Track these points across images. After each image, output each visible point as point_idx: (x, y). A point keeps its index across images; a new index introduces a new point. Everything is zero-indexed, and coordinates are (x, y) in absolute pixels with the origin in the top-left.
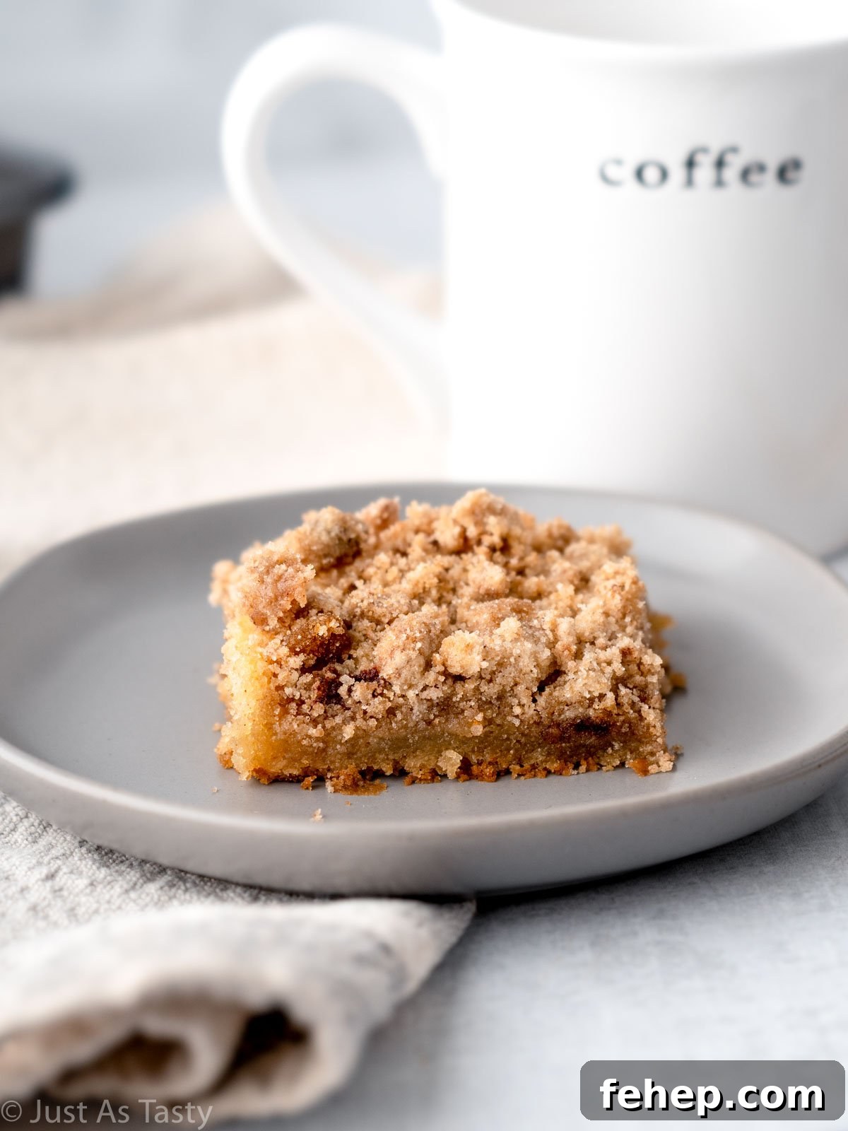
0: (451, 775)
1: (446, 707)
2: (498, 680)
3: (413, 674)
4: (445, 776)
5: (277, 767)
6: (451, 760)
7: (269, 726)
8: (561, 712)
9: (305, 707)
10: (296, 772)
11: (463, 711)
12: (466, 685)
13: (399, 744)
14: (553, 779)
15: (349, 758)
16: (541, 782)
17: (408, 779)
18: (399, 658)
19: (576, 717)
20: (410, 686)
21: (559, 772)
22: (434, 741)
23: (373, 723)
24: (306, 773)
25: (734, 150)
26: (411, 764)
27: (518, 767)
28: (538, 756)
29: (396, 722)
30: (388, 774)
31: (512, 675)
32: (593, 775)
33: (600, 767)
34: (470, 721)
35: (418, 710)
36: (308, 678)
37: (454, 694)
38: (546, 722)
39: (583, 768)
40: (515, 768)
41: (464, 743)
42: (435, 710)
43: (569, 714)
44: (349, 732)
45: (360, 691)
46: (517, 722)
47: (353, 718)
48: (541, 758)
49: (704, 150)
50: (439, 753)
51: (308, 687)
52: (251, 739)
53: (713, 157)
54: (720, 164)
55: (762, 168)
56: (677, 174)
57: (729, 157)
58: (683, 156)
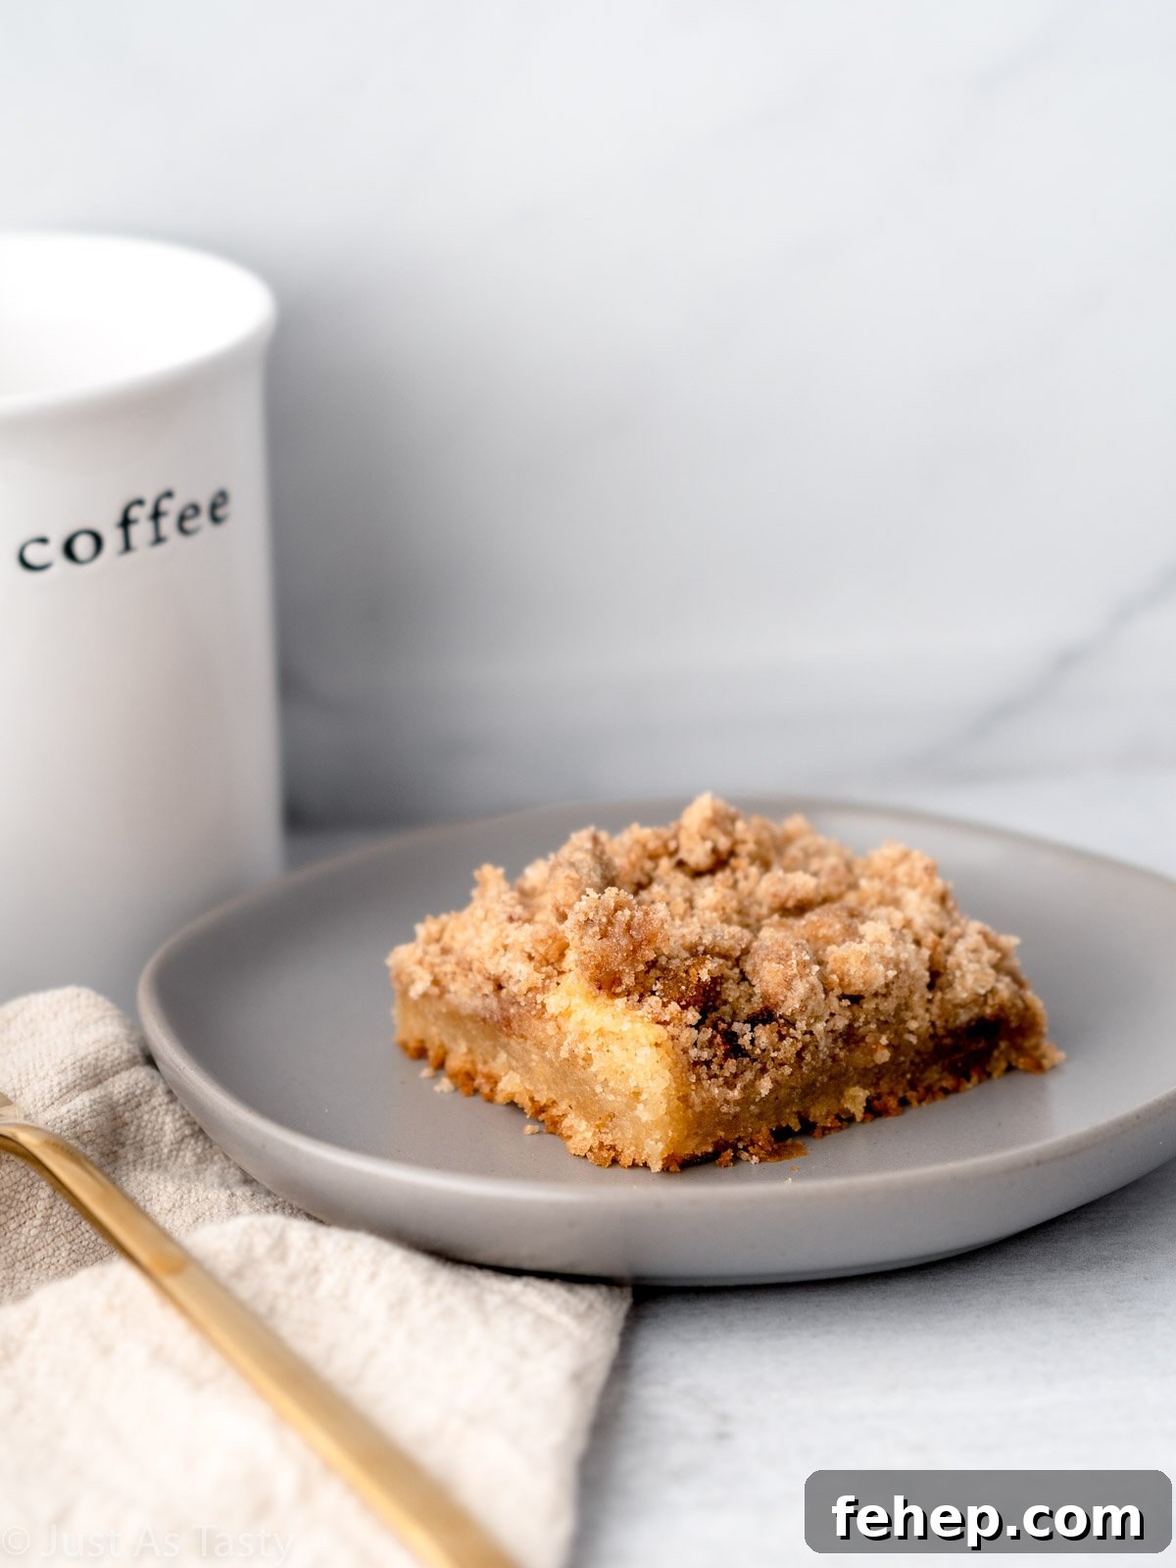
0: (859, 1116)
1: (850, 1037)
2: (894, 993)
3: (819, 1003)
4: (851, 1119)
5: (691, 1148)
6: (856, 1098)
7: (684, 1099)
8: (957, 1016)
9: (715, 1067)
10: (710, 1150)
11: (864, 1038)
12: (865, 1006)
13: (810, 1091)
14: (953, 1099)
15: (760, 1119)
16: (941, 1104)
17: (818, 1132)
18: (801, 988)
19: (971, 1020)
20: (817, 1019)
21: (956, 1090)
22: (837, 1079)
23: (787, 1070)
24: (720, 1147)
26: (818, 1113)
27: (914, 1094)
28: (933, 1075)
29: (806, 1065)
30: (796, 1130)
31: (907, 984)
32: (986, 1085)
33: (989, 1075)
34: (874, 1047)
35: (824, 1044)
36: (708, 1033)
37: (855, 1019)
38: (941, 1032)
39: (975, 1079)
40: (911, 1095)
41: (864, 1076)
42: (840, 1043)
43: (964, 1017)
44: (765, 1086)
45: (764, 1035)
46: (913, 1039)
47: (764, 1070)
48: (936, 1076)
50: (841, 1093)
51: (711, 1043)
52: (667, 1119)
53: (148, 509)
54: (156, 515)
55: (196, 508)
56: (113, 539)
57: (165, 505)
58: (116, 516)
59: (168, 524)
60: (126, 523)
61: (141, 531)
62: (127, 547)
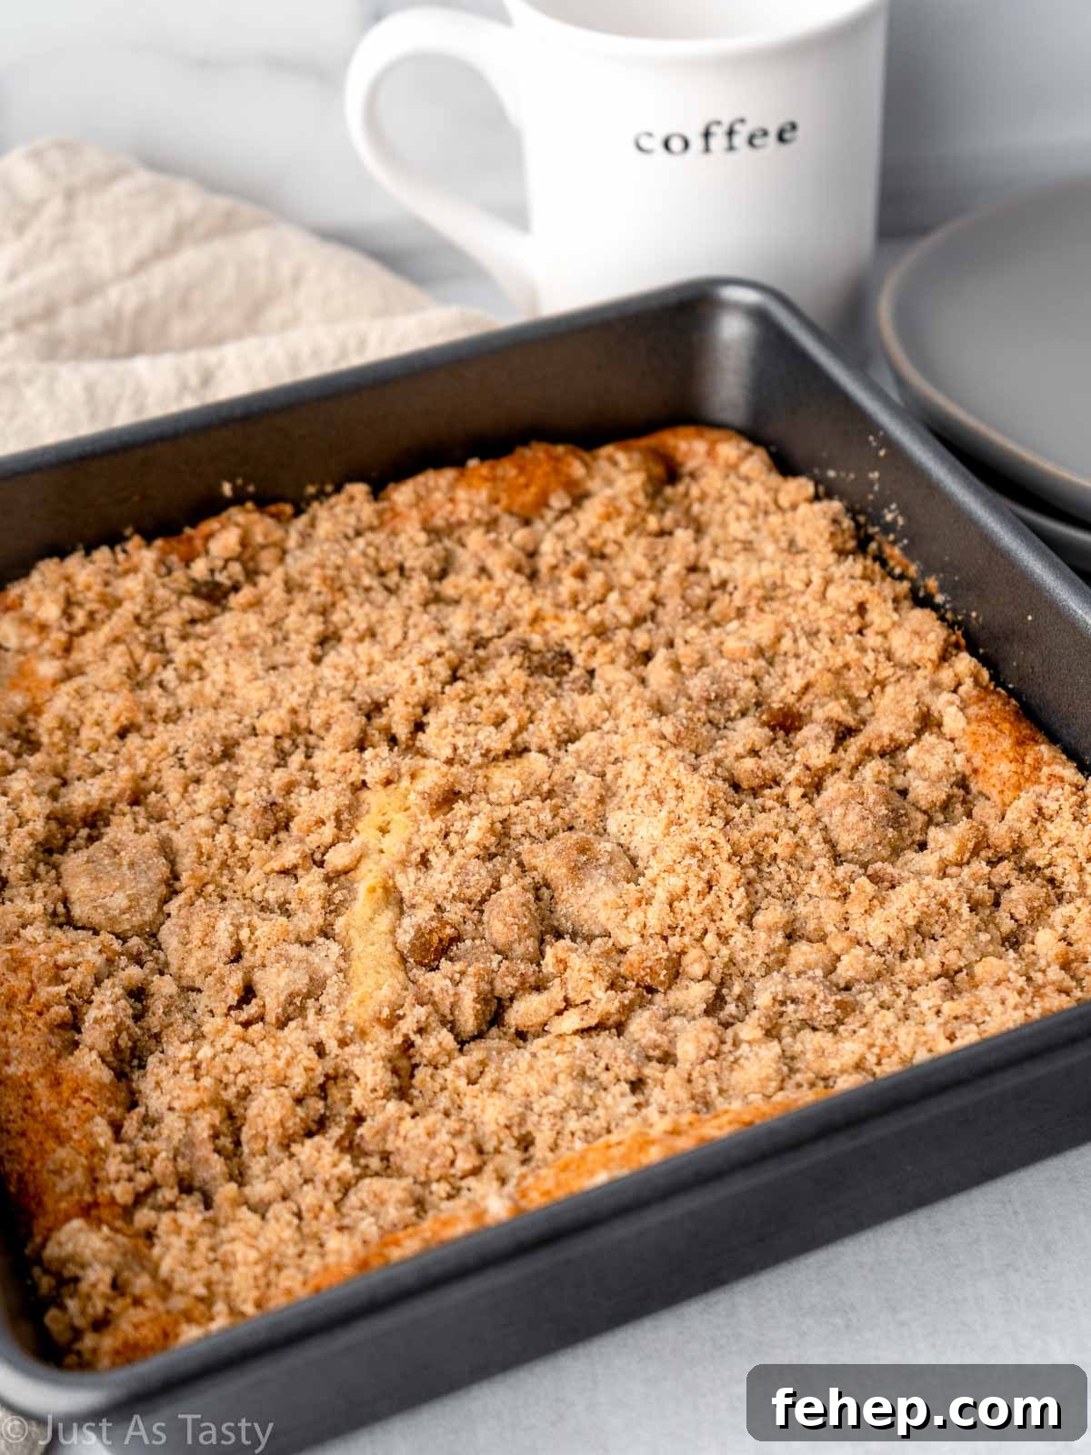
25: (742, 121)
49: (718, 123)
53: (725, 127)
54: (731, 133)
55: (765, 133)
56: (697, 143)
57: (738, 127)
58: (701, 128)
59: (740, 140)
60: (707, 135)
61: (718, 141)
62: (707, 149)
